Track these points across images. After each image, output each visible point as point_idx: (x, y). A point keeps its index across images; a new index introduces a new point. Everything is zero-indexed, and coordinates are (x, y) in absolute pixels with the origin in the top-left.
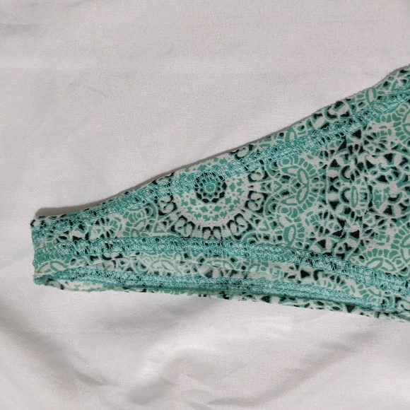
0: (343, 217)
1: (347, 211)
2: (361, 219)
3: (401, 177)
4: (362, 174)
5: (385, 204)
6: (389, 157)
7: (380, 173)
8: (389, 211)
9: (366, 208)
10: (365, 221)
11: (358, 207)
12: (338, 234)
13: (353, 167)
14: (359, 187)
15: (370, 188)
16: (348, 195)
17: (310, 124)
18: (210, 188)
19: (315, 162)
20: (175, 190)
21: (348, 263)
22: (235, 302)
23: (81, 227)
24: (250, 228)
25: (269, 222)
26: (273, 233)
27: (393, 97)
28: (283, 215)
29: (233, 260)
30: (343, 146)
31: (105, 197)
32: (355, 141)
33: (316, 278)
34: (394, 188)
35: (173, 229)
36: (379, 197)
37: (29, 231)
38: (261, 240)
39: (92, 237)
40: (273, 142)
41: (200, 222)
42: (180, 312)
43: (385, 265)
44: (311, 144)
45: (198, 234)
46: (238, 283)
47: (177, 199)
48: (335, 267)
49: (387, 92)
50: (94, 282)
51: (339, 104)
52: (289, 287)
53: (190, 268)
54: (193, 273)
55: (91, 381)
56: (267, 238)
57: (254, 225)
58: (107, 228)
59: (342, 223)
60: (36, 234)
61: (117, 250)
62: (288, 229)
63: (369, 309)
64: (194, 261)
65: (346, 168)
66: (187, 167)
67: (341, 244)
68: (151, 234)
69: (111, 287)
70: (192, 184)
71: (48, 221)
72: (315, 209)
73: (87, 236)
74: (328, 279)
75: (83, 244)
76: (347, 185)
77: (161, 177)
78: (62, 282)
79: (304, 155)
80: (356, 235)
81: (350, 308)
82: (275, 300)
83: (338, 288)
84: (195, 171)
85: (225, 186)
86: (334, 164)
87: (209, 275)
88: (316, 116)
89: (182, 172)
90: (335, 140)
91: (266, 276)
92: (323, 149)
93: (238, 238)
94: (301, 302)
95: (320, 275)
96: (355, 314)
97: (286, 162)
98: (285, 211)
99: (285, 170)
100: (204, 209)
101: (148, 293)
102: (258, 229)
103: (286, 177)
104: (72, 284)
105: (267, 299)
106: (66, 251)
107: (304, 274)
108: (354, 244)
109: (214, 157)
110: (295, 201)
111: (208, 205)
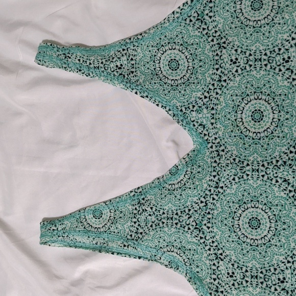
0: (138, 227)
1: (139, 225)
2: (143, 228)
3: (156, 215)
4: (144, 213)
5: (151, 224)
6: (151, 208)
7: (149, 213)
8: (151, 226)
9: (145, 224)
10: (144, 229)
11: (142, 224)
12: (136, 232)
13: (141, 210)
14: (143, 217)
15: (146, 218)
16: (139, 220)
17: (129, 194)
18: (97, 214)
19: (130, 207)
20: (86, 214)
21: (139, 243)
22: (103, 253)
23: (55, 226)
24: (109, 229)
25: (115, 227)
26: (116, 231)
27: (155, 187)
28: (119, 225)
29: (104, 239)
30: (139, 203)
31: (64, 215)
32: (143, 201)
33: (128, 247)
34: (153, 218)
35: (85, 228)
36: (149, 221)
37: (40, 226)
38: (113, 233)
39: (59, 229)
40: (117, 200)
41: (94, 225)
42: (87, 256)
43: (150, 244)
44: (129, 201)
45: (93, 229)
46: (105, 247)
47: (87, 217)
48: (134, 244)
49: (153, 185)
50: (60, 244)
51: (139, 188)
52: (120, 250)
53: (91, 241)
54: (91, 243)
55: (58, 278)
56: (114, 232)
57: (110, 228)
58: (64, 226)
59: (138, 229)
60: (42, 227)
61: (67, 234)
62: (121, 230)
63: (147, 258)
64: (91, 239)
65: (139, 210)
66: (90, 206)
67: (137, 236)
68: (77, 229)
69: (66, 246)
70: (92, 212)
71: (45, 223)
72: (129, 224)
73: (57, 229)
74: (132, 248)
75: (56, 231)
76: (139, 216)
77: (81, 209)
78: (50, 243)
79: (127, 205)
80: (141, 233)
81: (140, 258)
82: (115, 254)
83: (135, 251)
84: (92, 208)
85: (102, 214)
86: (136, 209)
87: (96, 244)
88: (131, 192)
89: (89, 208)
90: (136, 201)
91: (114, 245)
92: (133, 203)
93: (106, 232)
94: (123, 255)
95: (129, 246)
96: (141, 260)
97: (121, 207)
98: (120, 224)
99: (121, 209)
100: (96, 221)
101: (77, 249)
102: (112, 229)
103: (121, 212)
104: (53, 244)
105: (113, 253)
106: (50, 234)
107: (125, 246)
108: (141, 236)
109: (99, 204)
110: (123, 221)
111: (97, 220)
